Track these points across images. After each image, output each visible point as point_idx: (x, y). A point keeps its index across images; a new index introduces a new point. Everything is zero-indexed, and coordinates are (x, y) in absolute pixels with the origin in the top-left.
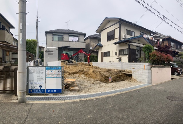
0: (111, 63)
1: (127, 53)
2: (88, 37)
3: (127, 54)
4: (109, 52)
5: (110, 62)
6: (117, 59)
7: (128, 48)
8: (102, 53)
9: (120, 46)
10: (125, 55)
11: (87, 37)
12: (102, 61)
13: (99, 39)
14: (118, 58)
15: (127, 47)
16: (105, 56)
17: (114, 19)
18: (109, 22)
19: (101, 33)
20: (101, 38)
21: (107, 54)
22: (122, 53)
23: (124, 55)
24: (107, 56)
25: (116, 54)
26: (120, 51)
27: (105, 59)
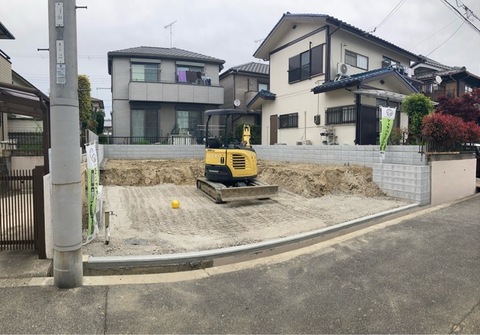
0: (304, 146)
1: (352, 116)
2: (230, 70)
3: (351, 122)
4: (295, 116)
5: (300, 144)
6: (322, 134)
7: (353, 103)
8: (273, 118)
9: (331, 97)
10: (345, 122)
11: (227, 72)
12: (274, 140)
13: (264, 78)
14: (324, 131)
15: (351, 101)
16: (281, 127)
17: (312, 19)
18: (294, 27)
19: (269, 60)
20: (269, 75)
21: (289, 121)
22: (336, 118)
23: (341, 122)
24: (288, 127)
25: (317, 120)
26: (329, 112)
27: (283, 135)
